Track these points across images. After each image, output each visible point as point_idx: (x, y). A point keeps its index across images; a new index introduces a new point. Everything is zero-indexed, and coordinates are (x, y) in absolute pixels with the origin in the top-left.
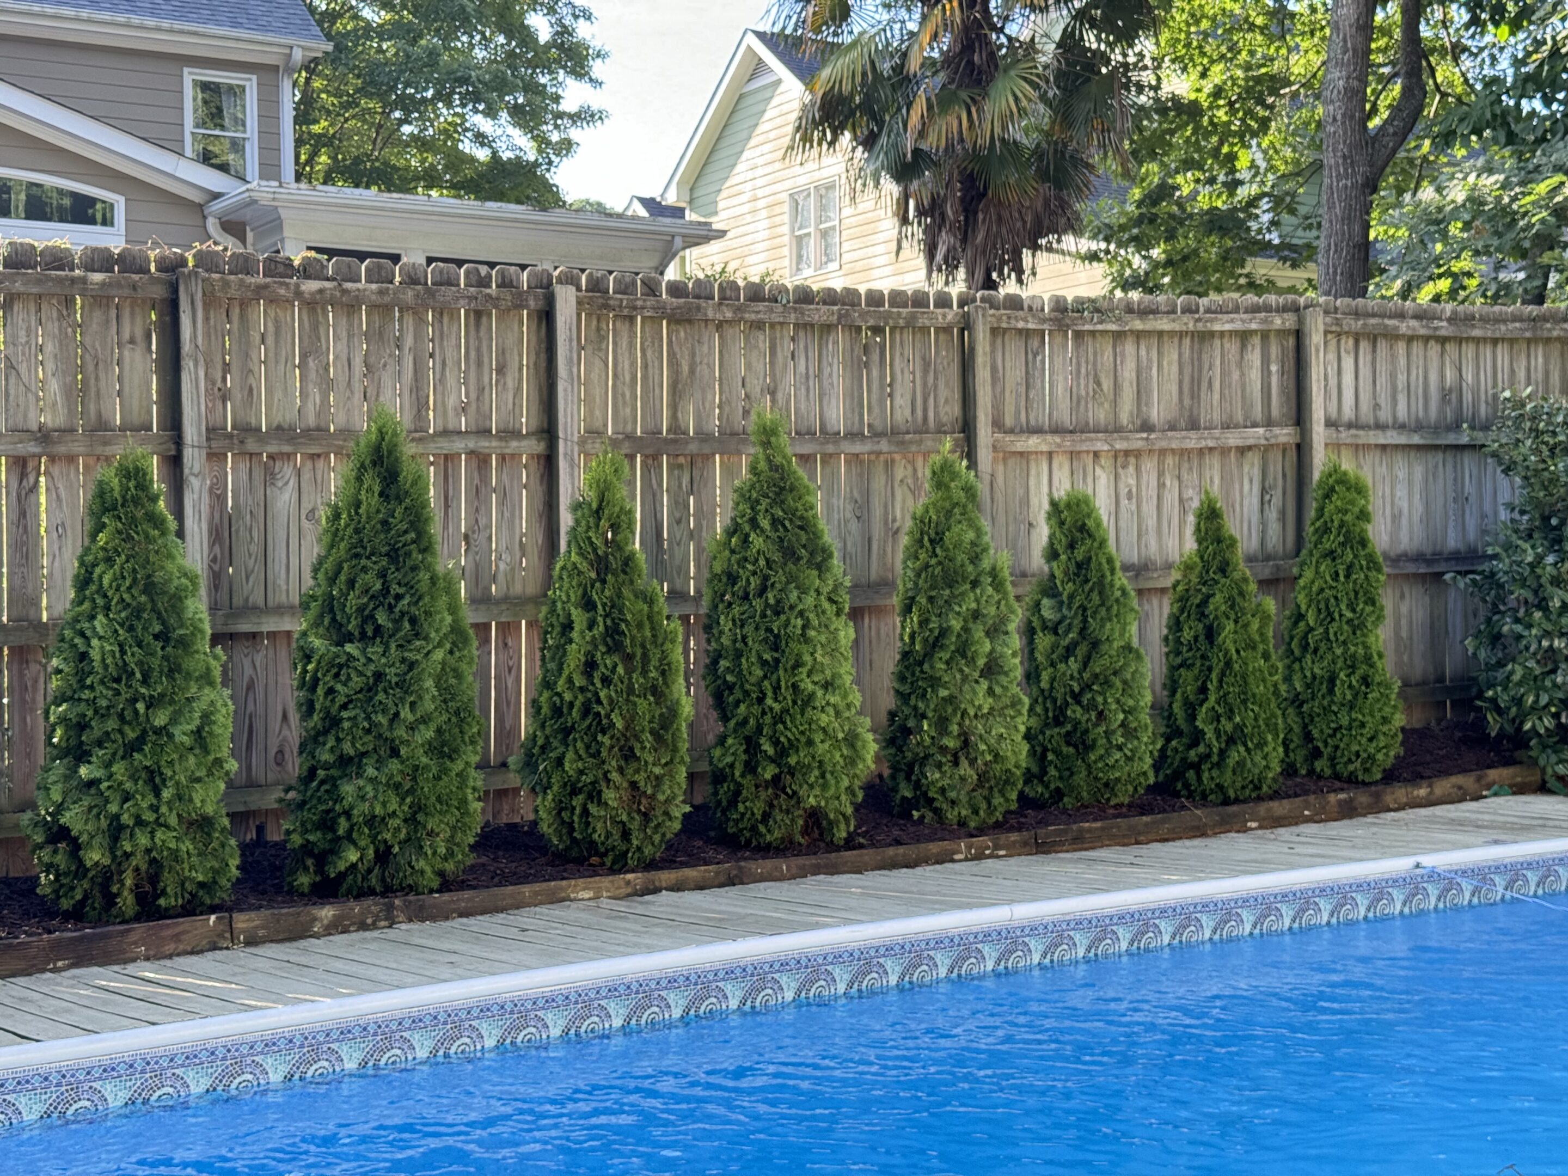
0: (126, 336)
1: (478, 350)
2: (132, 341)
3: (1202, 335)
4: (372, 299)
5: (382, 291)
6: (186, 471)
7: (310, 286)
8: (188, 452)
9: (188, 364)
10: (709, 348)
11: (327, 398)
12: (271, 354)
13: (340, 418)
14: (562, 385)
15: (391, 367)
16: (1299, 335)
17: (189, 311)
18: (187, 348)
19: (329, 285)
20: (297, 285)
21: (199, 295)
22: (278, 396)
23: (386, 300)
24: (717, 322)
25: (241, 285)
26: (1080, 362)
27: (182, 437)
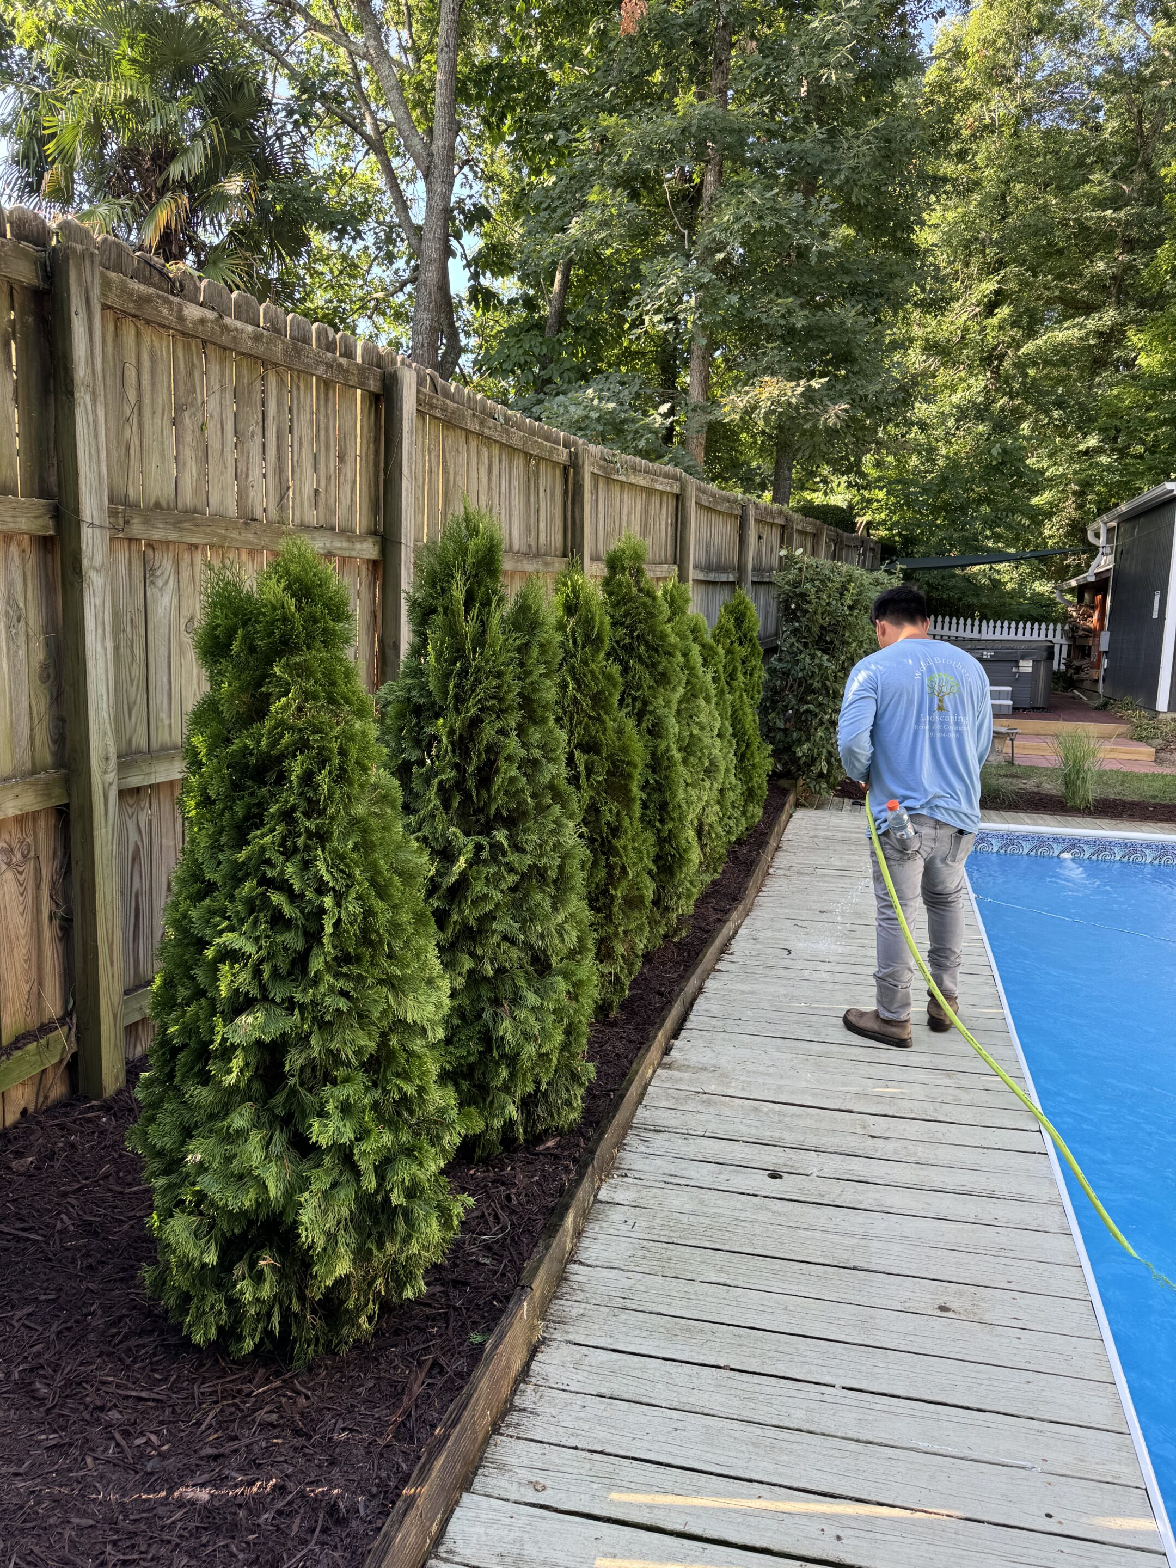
1: (327, 430)
3: (650, 491)
4: (248, 345)
5: (257, 338)
6: (85, 562)
7: (193, 312)
8: (87, 534)
9: (82, 397)
10: (462, 459)
11: (203, 473)
12: (147, 400)
13: (214, 499)
14: (405, 484)
15: (258, 439)
16: (679, 498)
17: (83, 314)
18: (81, 372)
19: (211, 315)
20: (180, 309)
21: (96, 292)
22: (155, 459)
23: (260, 350)
24: (469, 432)
25: (124, 289)
26: (608, 505)
27: (77, 511)
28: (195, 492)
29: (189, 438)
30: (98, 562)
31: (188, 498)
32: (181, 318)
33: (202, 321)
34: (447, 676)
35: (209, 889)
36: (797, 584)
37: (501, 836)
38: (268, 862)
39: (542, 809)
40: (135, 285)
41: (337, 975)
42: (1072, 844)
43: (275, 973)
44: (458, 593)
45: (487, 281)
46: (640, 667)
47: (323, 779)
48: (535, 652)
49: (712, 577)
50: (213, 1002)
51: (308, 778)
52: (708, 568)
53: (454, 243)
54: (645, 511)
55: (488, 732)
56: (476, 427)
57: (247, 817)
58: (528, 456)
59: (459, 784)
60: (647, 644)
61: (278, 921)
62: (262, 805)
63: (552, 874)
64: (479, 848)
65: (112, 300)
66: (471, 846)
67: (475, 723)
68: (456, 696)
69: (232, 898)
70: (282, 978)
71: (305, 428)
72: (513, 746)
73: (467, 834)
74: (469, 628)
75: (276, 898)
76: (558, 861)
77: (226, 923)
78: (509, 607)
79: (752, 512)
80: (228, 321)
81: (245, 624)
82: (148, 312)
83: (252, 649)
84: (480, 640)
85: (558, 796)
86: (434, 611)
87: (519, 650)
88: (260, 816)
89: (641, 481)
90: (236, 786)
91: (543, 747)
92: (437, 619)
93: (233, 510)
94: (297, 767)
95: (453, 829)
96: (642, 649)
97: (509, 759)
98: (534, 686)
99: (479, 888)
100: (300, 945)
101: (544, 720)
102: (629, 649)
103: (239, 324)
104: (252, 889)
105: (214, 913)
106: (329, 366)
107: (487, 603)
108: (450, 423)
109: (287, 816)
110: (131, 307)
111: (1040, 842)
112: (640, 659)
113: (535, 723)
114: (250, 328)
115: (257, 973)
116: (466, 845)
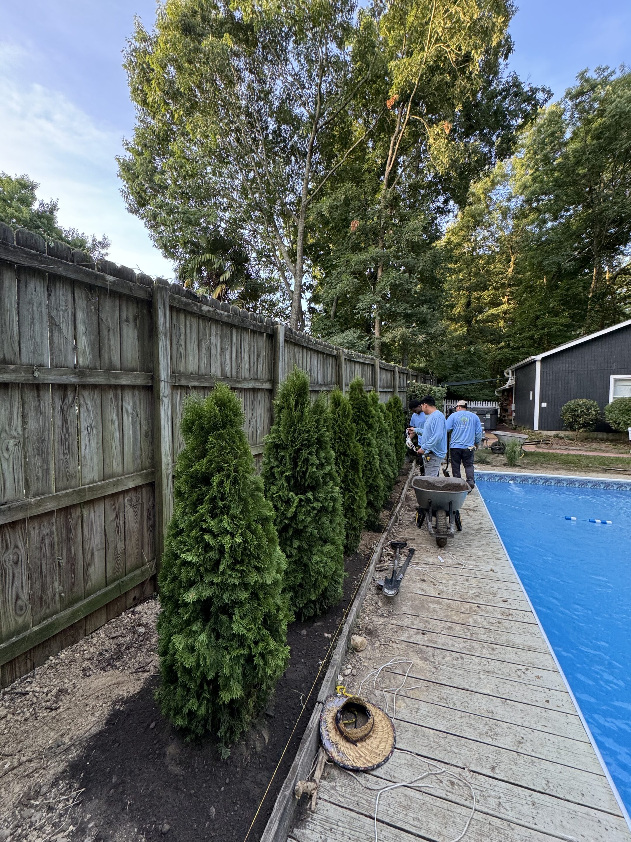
0: (124, 317)
2: (127, 321)
3: (364, 364)
4: (225, 319)
5: (229, 316)
6: (161, 394)
7: (205, 308)
8: (162, 385)
9: (162, 337)
10: (301, 355)
11: (209, 362)
12: (188, 338)
13: (213, 371)
14: (281, 363)
15: (229, 350)
16: (373, 365)
17: (162, 308)
18: (161, 328)
19: (212, 309)
20: (201, 306)
21: (167, 300)
22: (191, 358)
23: (230, 321)
24: (303, 347)
25: (179, 301)
26: (351, 368)
27: (159, 376)
28: (206, 368)
29: (204, 350)
30: (166, 394)
31: (203, 371)
32: (201, 310)
33: (209, 311)
34: (288, 433)
35: (180, 532)
36: (413, 392)
37: (310, 495)
38: (204, 521)
39: (325, 483)
40: (184, 299)
41: (233, 570)
42: (513, 478)
43: (206, 570)
44: (292, 401)
45: (313, 305)
46: (362, 423)
47: (227, 484)
48: (322, 422)
49: (385, 390)
50: (181, 582)
51: (221, 484)
52: (384, 387)
53: (303, 295)
54: (363, 370)
55: (304, 454)
56: (306, 345)
57: (198, 500)
58: (323, 353)
59: (293, 476)
60: (365, 415)
61: (207, 547)
62: (203, 495)
63: (330, 509)
64: (301, 500)
65: (175, 304)
66: (297, 500)
67: (299, 450)
68: (292, 441)
69: (189, 536)
70: (210, 572)
71: (245, 346)
72: (314, 459)
73: (297, 495)
74: (296, 414)
75: (207, 537)
76: (332, 504)
77: (186, 548)
78: (312, 405)
79: (396, 368)
80: (218, 311)
81: (200, 418)
82: (188, 308)
83: (202, 428)
84: (301, 418)
85: (332, 478)
86: (283, 408)
87: (316, 421)
88: (202, 499)
89: (361, 360)
90: (193, 486)
91: (325, 459)
92: (285, 411)
93: (219, 374)
94: (215, 480)
95: (291, 493)
96: (363, 416)
97: (312, 464)
98: (322, 435)
99: (301, 517)
100: (217, 557)
101: (326, 448)
102: (359, 416)
103: (222, 312)
104: (196, 533)
105: (181, 542)
106: (254, 326)
107: (303, 404)
108: (296, 344)
109: (213, 500)
110: (182, 307)
111: (502, 477)
112: (362, 420)
113: (322, 449)
114: (226, 313)
115: (198, 571)
116: (296, 499)
